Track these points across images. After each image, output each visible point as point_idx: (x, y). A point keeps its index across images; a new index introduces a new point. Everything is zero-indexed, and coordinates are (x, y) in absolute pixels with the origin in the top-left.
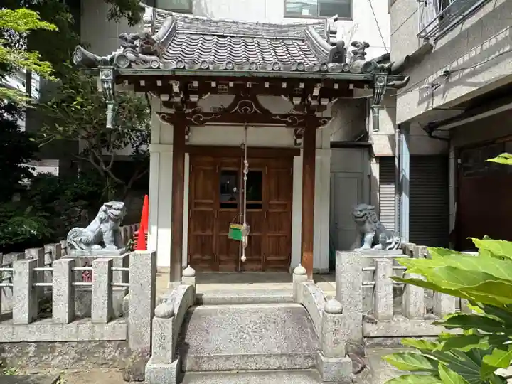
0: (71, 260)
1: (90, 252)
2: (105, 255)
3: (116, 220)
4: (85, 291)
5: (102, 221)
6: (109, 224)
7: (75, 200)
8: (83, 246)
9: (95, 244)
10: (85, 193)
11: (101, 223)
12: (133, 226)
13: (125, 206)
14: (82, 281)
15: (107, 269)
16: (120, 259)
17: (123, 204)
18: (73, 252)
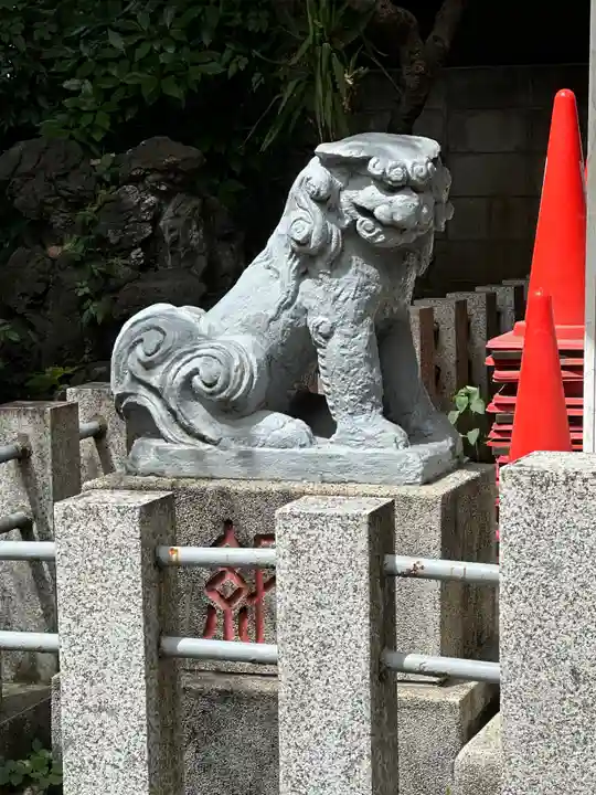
0: (147, 498)
1: (246, 456)
2: (337, 478)
3: (389, 256)
4: (226, 695)
5: (309, 259)
6: (352, 282)
7: (121, 138)
8: (199, 417)
9: (270, 405)
10: (176, 92)
11: (302, 274)
12: (476, 301)
13: (441, 160)
14: (206, 632)
15: (363, 561)
16: (426, 504)
17: (430, 147)
18: (148, 454)
